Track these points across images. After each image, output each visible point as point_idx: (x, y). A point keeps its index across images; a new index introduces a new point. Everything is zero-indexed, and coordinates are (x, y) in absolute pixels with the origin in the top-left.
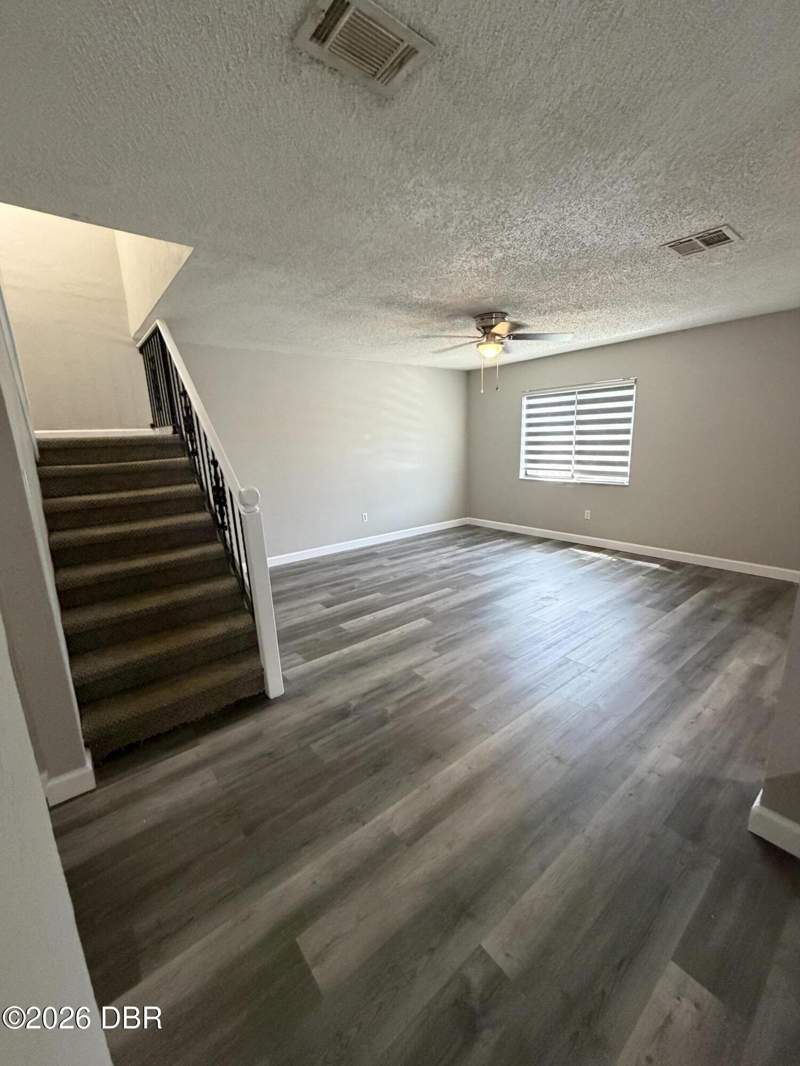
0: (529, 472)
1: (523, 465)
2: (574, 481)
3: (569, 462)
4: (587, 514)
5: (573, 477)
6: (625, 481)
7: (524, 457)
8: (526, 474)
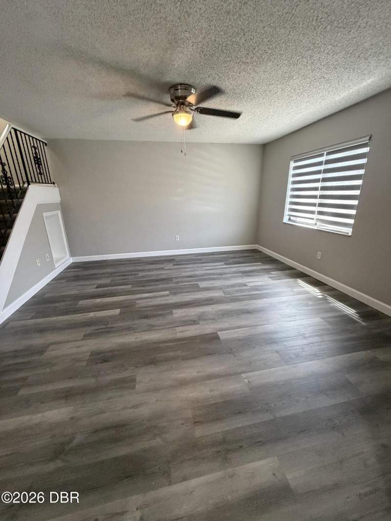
0: (292, 218)
1: (287, 212)
2: (315, 228)
3: (312, 212)
4: (319, 255)
5: (316, 224)
6: (349, 231)
7: (288, 206)
8: (290, 219)
